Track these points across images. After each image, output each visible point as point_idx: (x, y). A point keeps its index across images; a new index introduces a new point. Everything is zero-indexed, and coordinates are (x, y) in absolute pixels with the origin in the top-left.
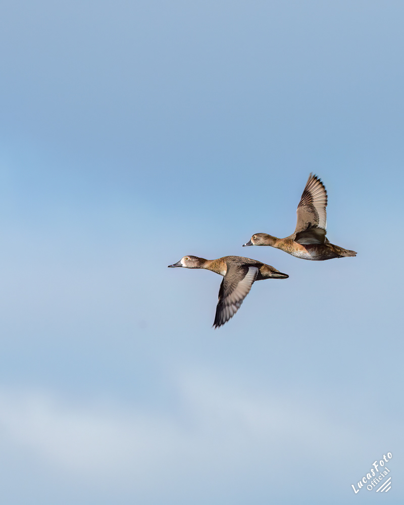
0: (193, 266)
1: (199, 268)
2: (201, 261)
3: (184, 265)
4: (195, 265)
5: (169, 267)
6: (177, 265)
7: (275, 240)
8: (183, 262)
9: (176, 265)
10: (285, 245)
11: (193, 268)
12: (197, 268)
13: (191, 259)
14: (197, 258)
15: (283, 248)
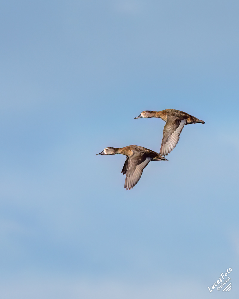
0: (112, 154)
1: (115, 154)
2: (116, 150)
3: (106, 153)
4: (113, 152)
5: (97, 155)
6: (102, 154)
7: (155, 112)
8: (105, 152)
9: (100, 154)
10: (162, 115)
11: (111, 154)
12: (114, 154)
13: (109, 150)
14: (114, 148)
15: (161, 116)
